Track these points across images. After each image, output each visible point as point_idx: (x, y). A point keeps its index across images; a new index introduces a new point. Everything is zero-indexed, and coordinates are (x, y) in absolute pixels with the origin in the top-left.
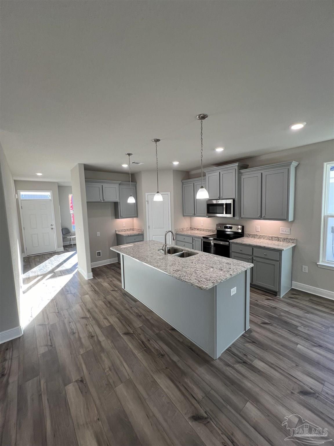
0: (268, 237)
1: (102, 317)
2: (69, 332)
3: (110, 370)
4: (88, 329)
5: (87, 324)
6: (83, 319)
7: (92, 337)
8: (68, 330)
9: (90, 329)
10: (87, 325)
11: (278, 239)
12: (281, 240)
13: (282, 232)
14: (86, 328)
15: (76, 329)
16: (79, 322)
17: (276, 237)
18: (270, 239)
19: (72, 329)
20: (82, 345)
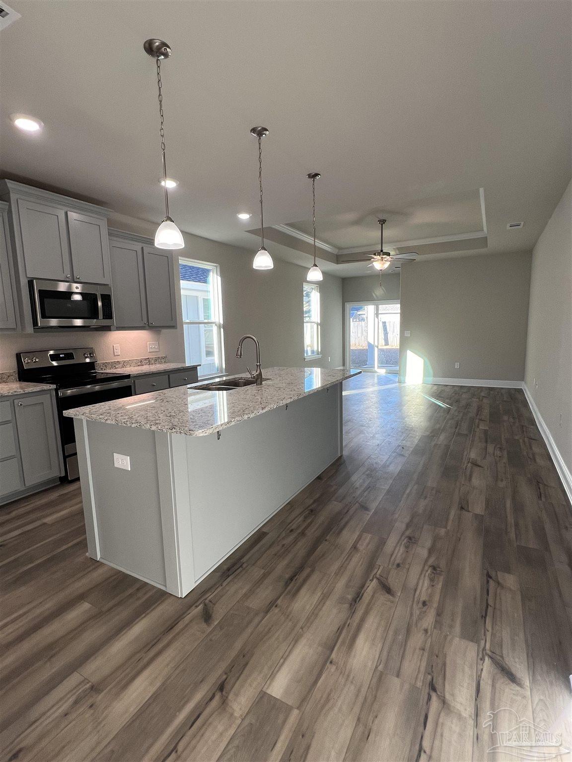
0: (135, 361)
1: (356, 559)
2: (442, 578)
3: (426, 498)
4: (403, 556)
5: (395, 566)
6: (391, 587)
7: (410, 538)
8: (441, 584)
9: (401, 551)
10: (398, 565)
11: (149, 361)
12: (153, 362)
13: (151, 350)
14: (404, 560)
15: (423, 575)
16: (404, 587)
17: (146, 359)
18: (139, 364)
19: (432, 580)
20: (436, 539)
